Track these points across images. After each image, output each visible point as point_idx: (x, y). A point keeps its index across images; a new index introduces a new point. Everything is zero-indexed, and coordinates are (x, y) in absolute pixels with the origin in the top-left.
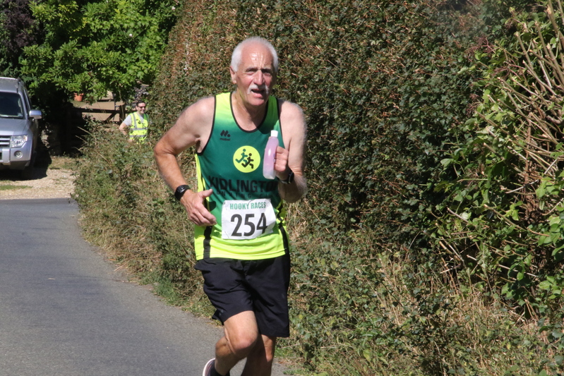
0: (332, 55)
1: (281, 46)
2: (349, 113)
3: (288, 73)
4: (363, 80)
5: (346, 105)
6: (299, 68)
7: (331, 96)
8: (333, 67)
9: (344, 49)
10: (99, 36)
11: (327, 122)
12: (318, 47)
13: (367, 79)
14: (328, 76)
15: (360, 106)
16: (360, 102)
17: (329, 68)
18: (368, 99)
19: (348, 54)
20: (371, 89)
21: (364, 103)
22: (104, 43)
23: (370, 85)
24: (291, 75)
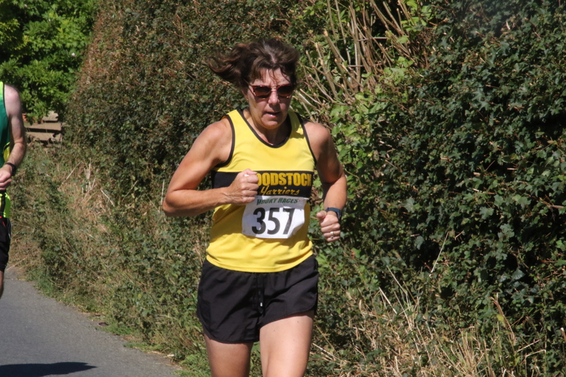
0: (191, 70)
1: (154, 61)
2: (198, 120)
3: (158, 85)
4: (209, 91)
5: (196, 114)
6: (167, 81)
7: (188, 106)
8: (192, 80)
9: (200, 63)
10: (41, 54)
11: (185, 129)
12: (181, 62)
13: (211, 90)
14: (186, 89)
15: (206, 114)
16: (206, 111)
17: (188, 81)
18: (212, 108)
19: (203, 68)
20: (214, 99)
21: (209, 111)
22: (46, 62)
23: (214, 96)
24: (161, 87)
